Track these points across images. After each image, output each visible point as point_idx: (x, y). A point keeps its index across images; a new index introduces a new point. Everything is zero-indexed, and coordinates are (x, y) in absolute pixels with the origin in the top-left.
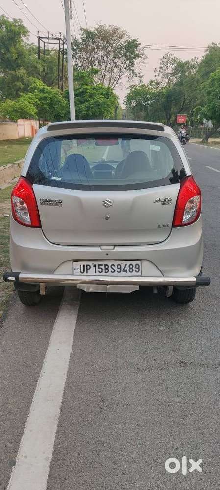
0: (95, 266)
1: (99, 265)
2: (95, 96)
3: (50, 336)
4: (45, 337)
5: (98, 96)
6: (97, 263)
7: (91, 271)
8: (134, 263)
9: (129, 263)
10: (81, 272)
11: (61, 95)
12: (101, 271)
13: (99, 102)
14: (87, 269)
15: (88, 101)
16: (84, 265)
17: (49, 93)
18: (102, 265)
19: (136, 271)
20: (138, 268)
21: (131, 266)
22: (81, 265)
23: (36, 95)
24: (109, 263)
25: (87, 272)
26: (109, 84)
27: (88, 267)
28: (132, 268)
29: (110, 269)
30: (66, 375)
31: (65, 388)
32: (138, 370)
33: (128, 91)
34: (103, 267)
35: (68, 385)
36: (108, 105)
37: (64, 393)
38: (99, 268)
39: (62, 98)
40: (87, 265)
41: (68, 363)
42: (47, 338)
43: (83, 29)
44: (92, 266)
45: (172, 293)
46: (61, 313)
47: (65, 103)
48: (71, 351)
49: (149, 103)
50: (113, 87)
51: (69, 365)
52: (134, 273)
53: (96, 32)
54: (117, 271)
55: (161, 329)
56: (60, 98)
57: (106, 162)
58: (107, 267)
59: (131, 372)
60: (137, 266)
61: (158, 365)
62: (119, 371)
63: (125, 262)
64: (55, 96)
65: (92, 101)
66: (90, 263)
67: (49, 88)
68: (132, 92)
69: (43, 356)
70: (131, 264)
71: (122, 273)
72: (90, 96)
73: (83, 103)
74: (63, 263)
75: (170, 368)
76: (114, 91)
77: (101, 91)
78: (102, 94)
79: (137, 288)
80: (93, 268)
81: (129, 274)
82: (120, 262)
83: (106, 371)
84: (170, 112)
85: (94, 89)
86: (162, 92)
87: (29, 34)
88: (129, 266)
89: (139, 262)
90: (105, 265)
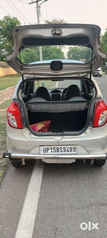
0: (51, 148)
1: (54, 148)
2: (53, 53)
3: (28, 187)
4: (26, 187)
5: (54, 53)
6: (53, 147)
7: (50, 151)
8: (72, 147)
9: (70, 147)
10: (44, 152)
11: (36, 53)
12: (55, 151)
13: (54, 56)
14: (47, 150)
15: (49, 56)
16: (46, 148)
17: (30, 52)
18: (55, 148)
19: (74, 151)
20: (75, 149)
21: (71, 148)
22: (44, 148)
23: (24, 53)
24: (59, 147)
25: (47, 152)
26: (59, 47)
27: (48, 149)
28: (71, 150)
29: (60, 150)
30: (36, 212)
31: (35, 220)
32: (76, 208)
33: (69, 50)
34: (56, 149)
35: (37, 218)
36: (59, 57)
37: (35, 224)
38: (54, 149)
39: (37, 54)
40: (47, 148)
41: (37, 204)
42: (26, 188)
43: (46, 21)
44: (50, 148)
45: (93, 163)
46: (34, 172)
47: (38, 56)
48: (39, 196)
49: (79, 55)
50: (61, 48)
51: (38, 205)
52: (73, 152)
53: (52, 22)
54: (64, 151)
55: (88, 182)
56: (36, 54)
57: (57, 89)
58: (58, 149)
59: (72, 210)
60: (74, 148)
61: (86, 205)
62: (65, 209)
63: (67, 147)
64: (33, 53)
65: (51, 55)
66: (49, 147)
67: (30, 50)
68: (70, 50)
69: (24, 199)
70: (71, 147)
71: (66, 153)
72: (50, 53)
73: (47, 56)
74: (34, 147)
75: (93, 207)
76: (62, 50)
77: (55, 51)
78: (56, 52)
79: (74, 161)
80: (50, 150)
81: (70, 153)
82: (65, 146)
83: (58, 209)
84: (89, 60)
85: (52, 50)
86: (85, 50)
87: (21, 24)
88: (70, 148)
89: (75, 146)
90: (57, 148)
